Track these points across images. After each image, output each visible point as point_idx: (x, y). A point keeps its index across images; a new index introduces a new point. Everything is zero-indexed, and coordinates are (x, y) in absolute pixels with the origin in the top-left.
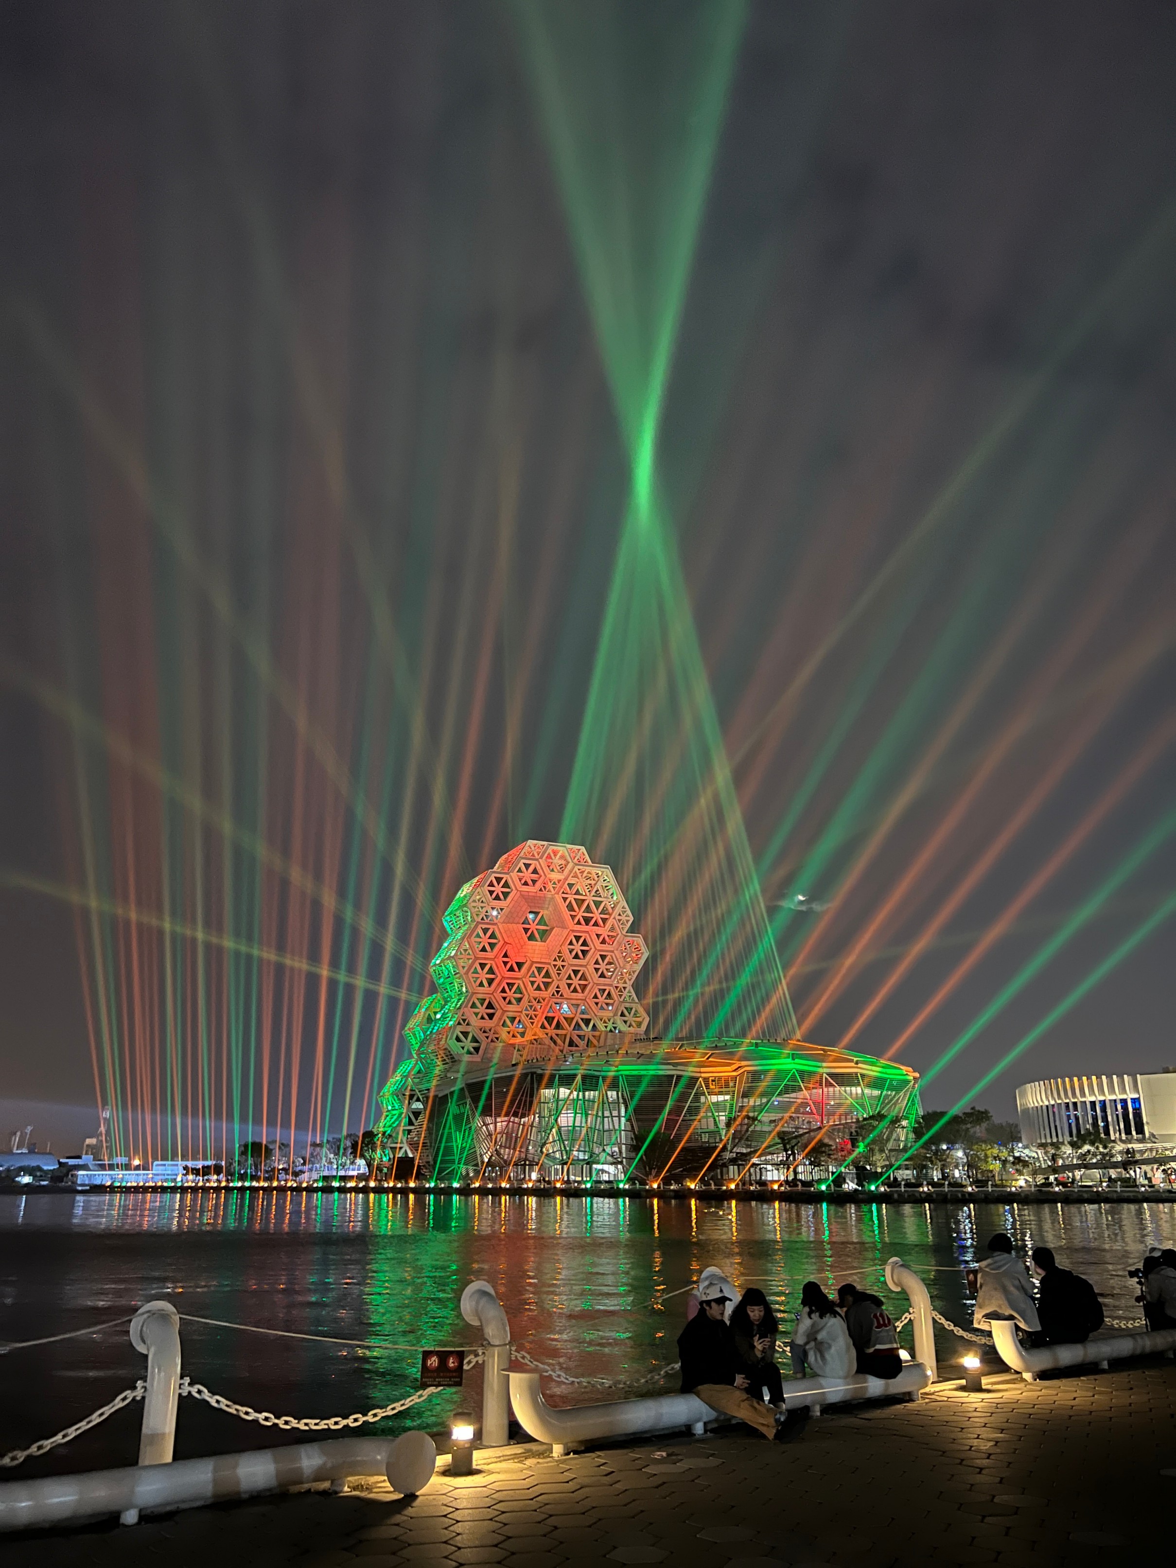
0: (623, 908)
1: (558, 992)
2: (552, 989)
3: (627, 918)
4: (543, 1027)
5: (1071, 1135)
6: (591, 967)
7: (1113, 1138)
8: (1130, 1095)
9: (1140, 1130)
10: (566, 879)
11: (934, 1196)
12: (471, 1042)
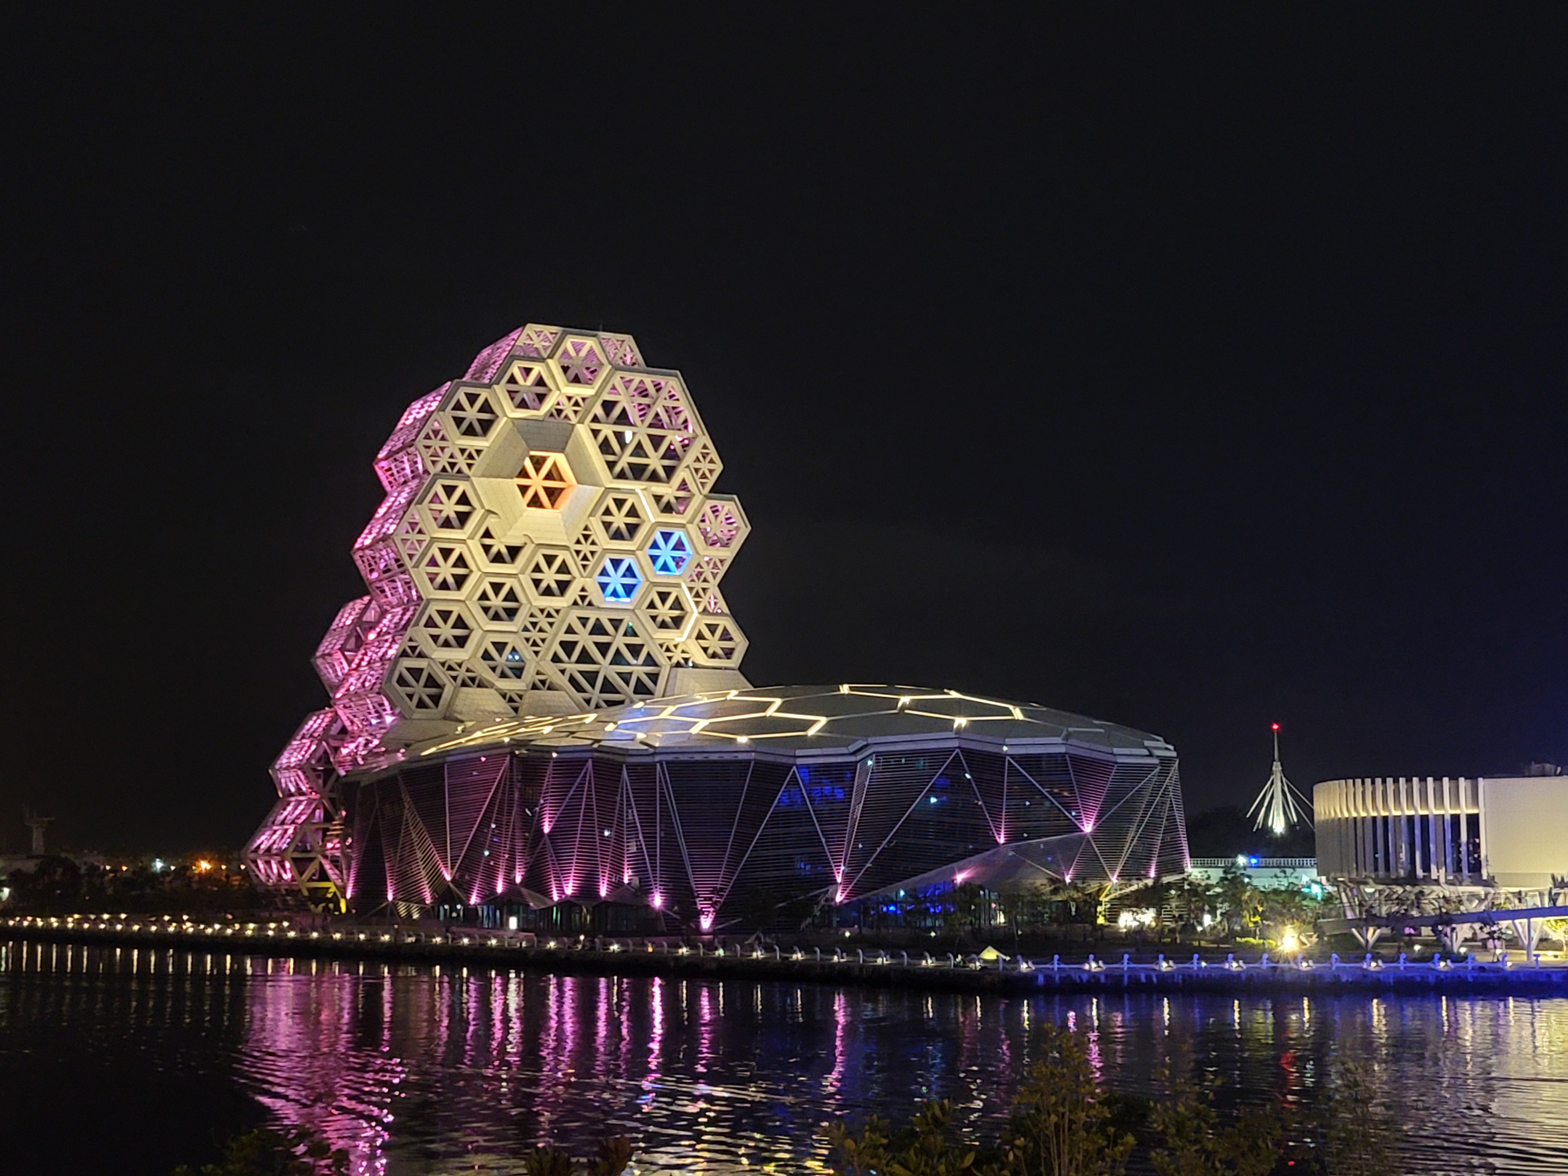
0: (705, 447)
1: (583, 598)
3: (712, 466)
4: (556, 659)
6: (644, 555)
9: (1476, 867)
10: (598, 394)
12: (426, 686)
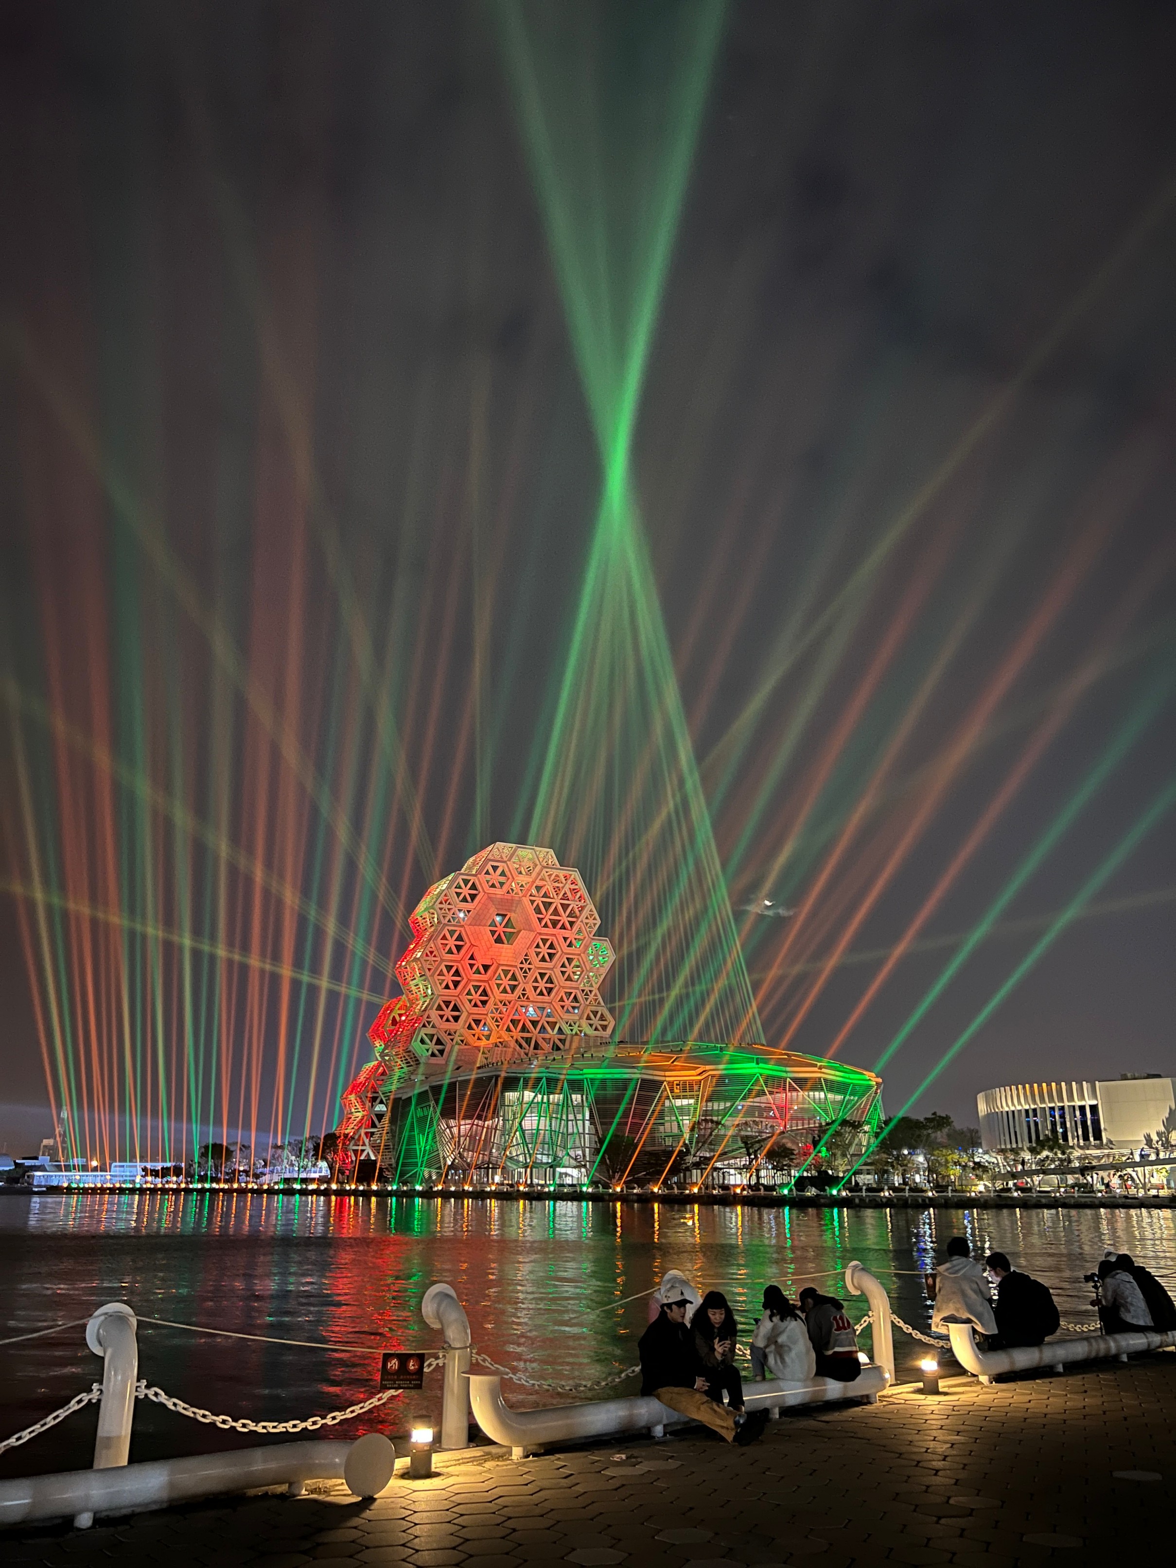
0: (591, 911)
1: (524, 995)
2: (518, 992)
3: (595, 922)
4: (508, 1030)
5: (1030, 1141)
6: (558, 970)
7: (1071, 1144)
8: (1089, 1102)
9: (1098, 1136)
10: (534, 882)
11: (895, 1200)
12: (436, 1044)
